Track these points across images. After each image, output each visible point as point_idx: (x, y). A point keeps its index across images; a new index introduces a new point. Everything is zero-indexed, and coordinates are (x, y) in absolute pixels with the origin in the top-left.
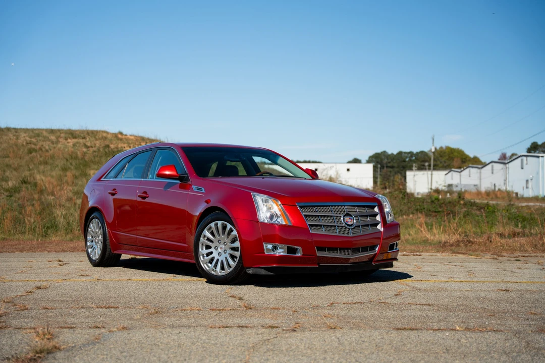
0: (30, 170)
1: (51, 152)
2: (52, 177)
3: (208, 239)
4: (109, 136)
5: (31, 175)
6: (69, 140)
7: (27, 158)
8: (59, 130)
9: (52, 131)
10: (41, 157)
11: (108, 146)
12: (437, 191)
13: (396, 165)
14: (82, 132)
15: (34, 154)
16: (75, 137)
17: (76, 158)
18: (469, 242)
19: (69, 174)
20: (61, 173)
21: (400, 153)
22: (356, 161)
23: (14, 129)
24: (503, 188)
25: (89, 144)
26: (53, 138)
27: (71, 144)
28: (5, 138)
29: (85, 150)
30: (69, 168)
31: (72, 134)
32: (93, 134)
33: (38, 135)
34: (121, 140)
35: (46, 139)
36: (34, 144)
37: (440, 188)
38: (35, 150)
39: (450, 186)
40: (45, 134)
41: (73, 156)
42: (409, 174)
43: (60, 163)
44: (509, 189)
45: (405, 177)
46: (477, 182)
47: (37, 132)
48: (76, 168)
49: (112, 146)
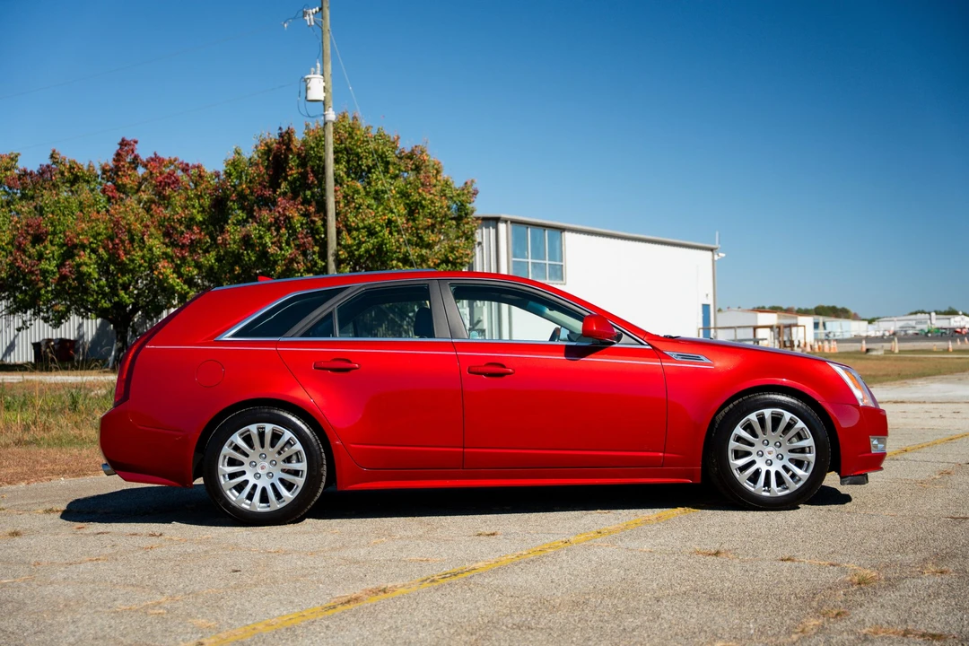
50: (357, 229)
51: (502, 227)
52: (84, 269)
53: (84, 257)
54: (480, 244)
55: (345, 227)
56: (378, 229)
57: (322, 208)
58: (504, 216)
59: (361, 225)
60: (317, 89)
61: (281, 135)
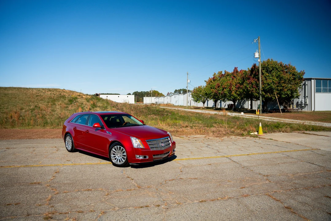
0: (37, 102)
1: (43, 96)
2: (45, 105)
3: (114, 152)
4: (61, 91)
5: (38, 104)
6: (49, 92)
7: (36, 98)
8: (45, 89)
9: (43, 89)
10: (40, 98)
11: (61, 94)
12: (153, 104)
13: (140, 95)
14: (52, 89)
15: (38, 97)
16: (50, 91)
17: (51, 98)
18: (177, 131)
19: (49, 104)
20: (47, 103)
21: (142, 92)
22: (129, 94)
23: (32, 88)
24: (170, 103)
25: (55, 93)
26: (44, 91)
27: (49, 93)
28: (29, 91)
29: (54, 95)
30: (50, 102)
31: (49, 90)
32: (56, 90)
33: (39, 91)
34: (65, 92)
35: (42, 92)
36: (38, 94)
37: (154, 103)
38: (39, 96)
39: (156, 102)
40: (41, 90)
41: (50, 98)
42: (144, 98)
43: (47, 100)
44: (172, 103)
45: (143, 99)
46: (163, 101)
47: (38, 89)
48: (52, 102)
49: (62, 94)
50: (265, 84)
51: (313, 81)
52: (225, 92)
53: (225, 90)
54: (307, 85)
55: (263, 83)
56: (270, 84)
57: (258, 80)
58: (312, 78)
59: (266, 83)
60: (257, 55)
61: (254, 65)
